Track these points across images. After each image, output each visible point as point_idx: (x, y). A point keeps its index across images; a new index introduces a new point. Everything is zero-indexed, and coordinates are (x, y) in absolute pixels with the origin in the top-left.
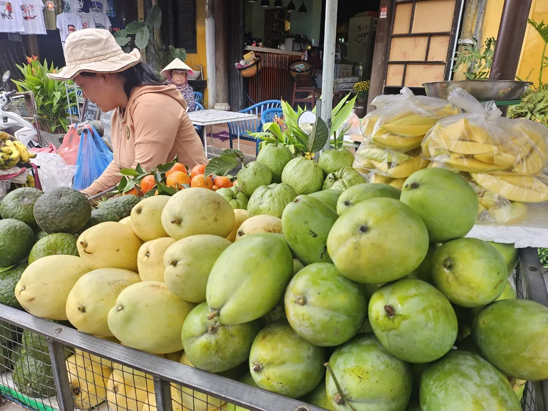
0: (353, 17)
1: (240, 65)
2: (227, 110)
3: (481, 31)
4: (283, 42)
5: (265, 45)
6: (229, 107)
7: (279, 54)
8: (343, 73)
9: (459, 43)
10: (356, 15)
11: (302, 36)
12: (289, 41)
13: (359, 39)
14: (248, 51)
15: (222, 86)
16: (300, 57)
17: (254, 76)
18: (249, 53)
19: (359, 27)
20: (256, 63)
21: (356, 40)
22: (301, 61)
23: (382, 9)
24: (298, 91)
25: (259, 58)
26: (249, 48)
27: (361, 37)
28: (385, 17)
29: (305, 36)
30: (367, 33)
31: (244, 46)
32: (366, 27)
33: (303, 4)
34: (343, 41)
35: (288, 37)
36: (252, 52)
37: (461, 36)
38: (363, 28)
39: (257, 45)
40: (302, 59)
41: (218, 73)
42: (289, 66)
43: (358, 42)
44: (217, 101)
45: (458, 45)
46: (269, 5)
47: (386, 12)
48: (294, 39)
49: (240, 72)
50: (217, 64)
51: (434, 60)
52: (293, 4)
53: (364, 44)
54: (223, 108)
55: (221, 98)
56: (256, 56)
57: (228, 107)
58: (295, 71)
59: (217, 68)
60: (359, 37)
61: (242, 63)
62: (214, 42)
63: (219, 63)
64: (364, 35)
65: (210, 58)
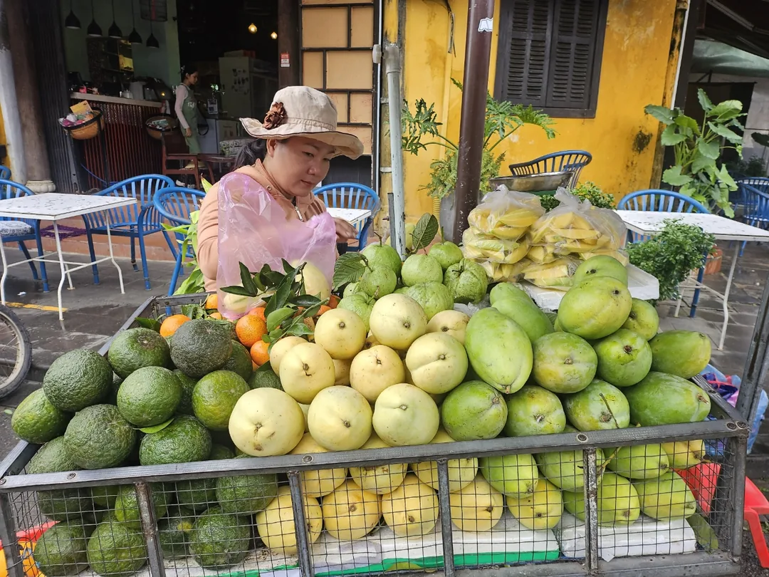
0: (223, 56)
1: (69, 121)
2: (50, 190)
3: (403, 89)
4: (127, 87)
5: (101, 92)
6: (54, 186)
7: (126, 105)
8: (226, 132)
9: (383, 102)
10: (225, 54)
11: (156, 80)
12: (137, 86)
13: (237, 86)
14: (77, 101)
15: (36, 155)
16: (158, 109)
17: (94, 138)
18: (80, 104)
19: (234, 70)
20: (96, 119)
21: (233, 87)
22: (161, 115)
23: (283, 56)
24: (169, 158)
25: (98, 112)
26: (77, 95)
27: (239, 83)
28: (288, 65)
29: (160, 80)
30: (247, 79)
31: (70, 93)
32: (244, 71)
33: (152, 34)
34: (217, 89)
35: (134, 80)
36: (86, 102)
37: (383, 95)
38: (239, 71)
39: (90, 92)
40: (163, 111)
41: (27, 134)
42: (144, 120)
43: (236, 90)
44: (28, 177)
45: (381, 104)
46: (100, 33)
47: (288, 60)
48: (144, 83)
49: (69, 132)
50: (24, 119)
51: (358, 122)
52: (137, 34)
53: (245, 94)
54: (43, 188)
55: (37, 174)
56: (93, 108)
57: (51, 186)
58: (154, 128)
59: (23, 127)
60: (235, 83)
61: (70, 118)
62: (13, 85)
63: (26, 117)
64: (243, 81)
65: (8, 110)
